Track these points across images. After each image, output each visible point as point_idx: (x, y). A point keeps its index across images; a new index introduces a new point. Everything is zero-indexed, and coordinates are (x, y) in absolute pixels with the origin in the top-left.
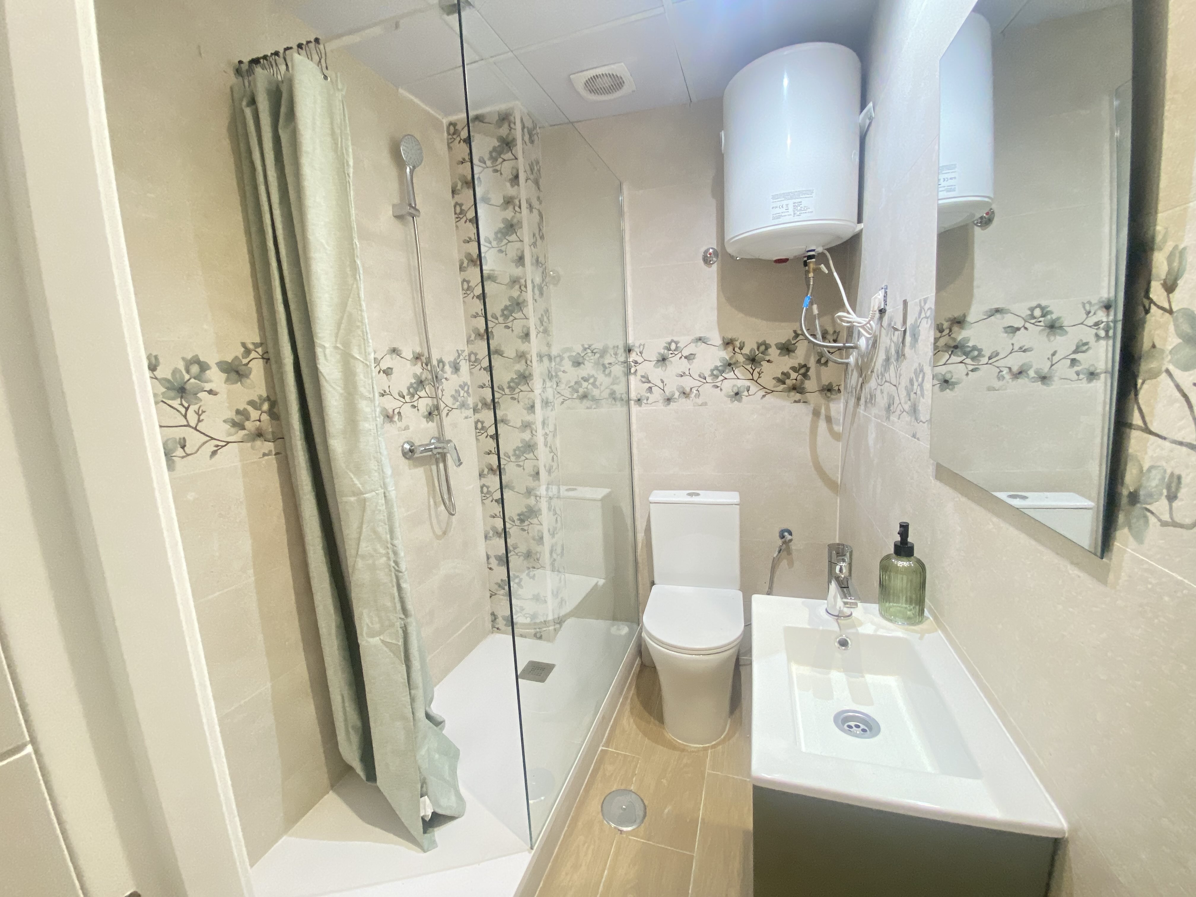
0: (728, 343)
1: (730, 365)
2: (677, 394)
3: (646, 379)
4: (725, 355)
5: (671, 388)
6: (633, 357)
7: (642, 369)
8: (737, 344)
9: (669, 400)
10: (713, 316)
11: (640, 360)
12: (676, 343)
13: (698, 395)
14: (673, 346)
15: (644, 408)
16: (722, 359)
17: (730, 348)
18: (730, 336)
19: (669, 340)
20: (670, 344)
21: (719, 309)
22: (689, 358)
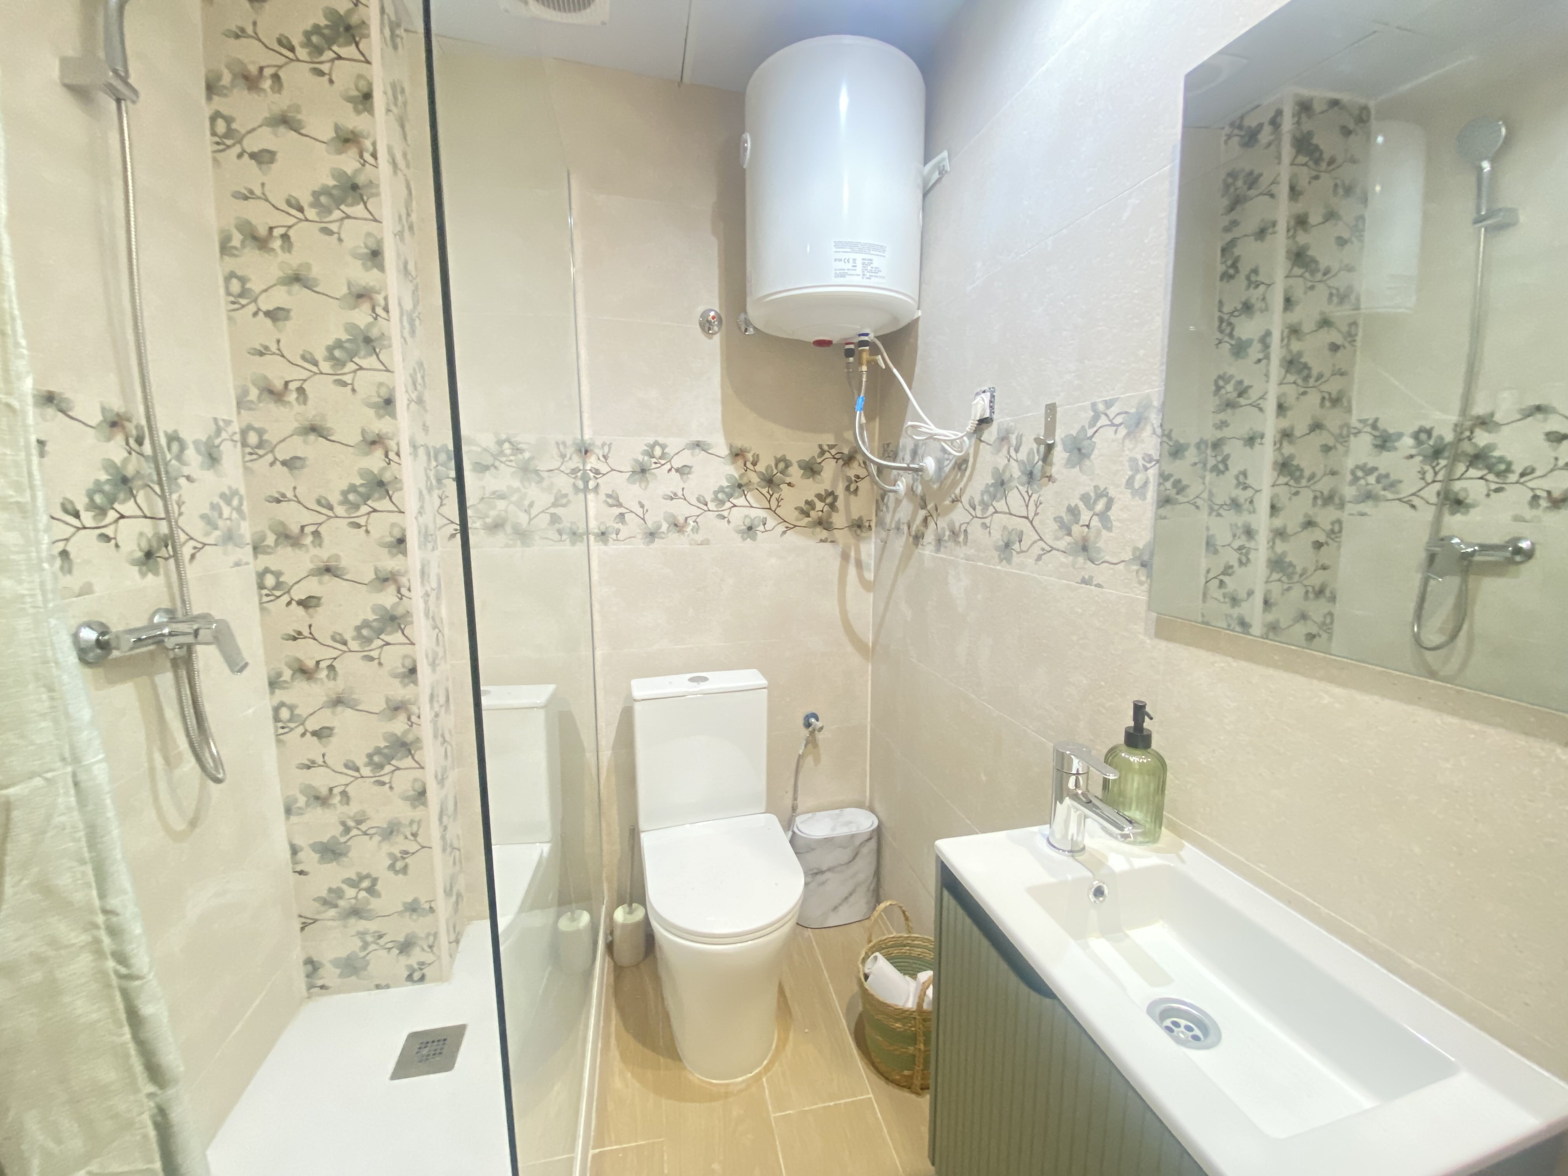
0: (737, 454)
1: (740, 487)
2: (665, 527)
3: (614, 500)
4: (733, 471)
5: (656, 517)
6: (592, 462)
7: (606, 484)
8: (750, 456)
9: (652, 535)
10: (716, 413)
11: (604, 468)
12: (663, 447)
13: (696, 530)
14: (658, 451)
15: (612, 547)
16: (730, 478)
17: (740, 462)
18: (739, 443)
19: (651, 440)
20: (652, 447)
21: (725, 402)
22: (684, 471)
